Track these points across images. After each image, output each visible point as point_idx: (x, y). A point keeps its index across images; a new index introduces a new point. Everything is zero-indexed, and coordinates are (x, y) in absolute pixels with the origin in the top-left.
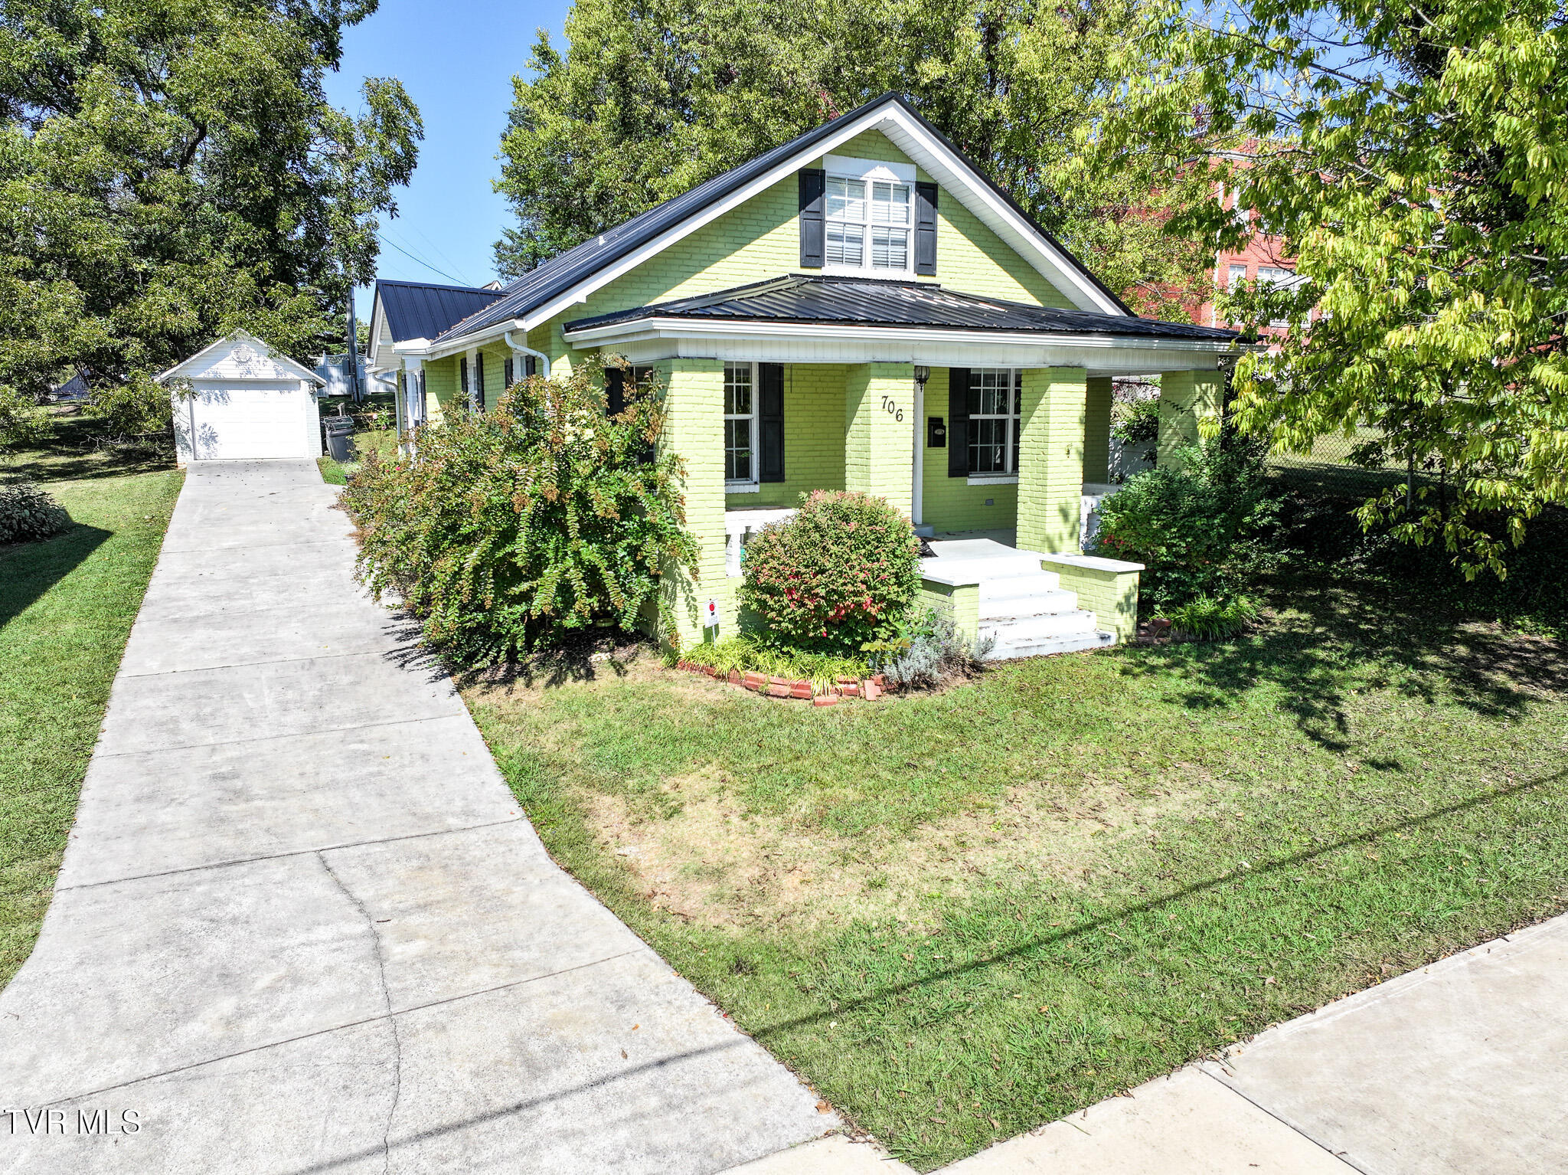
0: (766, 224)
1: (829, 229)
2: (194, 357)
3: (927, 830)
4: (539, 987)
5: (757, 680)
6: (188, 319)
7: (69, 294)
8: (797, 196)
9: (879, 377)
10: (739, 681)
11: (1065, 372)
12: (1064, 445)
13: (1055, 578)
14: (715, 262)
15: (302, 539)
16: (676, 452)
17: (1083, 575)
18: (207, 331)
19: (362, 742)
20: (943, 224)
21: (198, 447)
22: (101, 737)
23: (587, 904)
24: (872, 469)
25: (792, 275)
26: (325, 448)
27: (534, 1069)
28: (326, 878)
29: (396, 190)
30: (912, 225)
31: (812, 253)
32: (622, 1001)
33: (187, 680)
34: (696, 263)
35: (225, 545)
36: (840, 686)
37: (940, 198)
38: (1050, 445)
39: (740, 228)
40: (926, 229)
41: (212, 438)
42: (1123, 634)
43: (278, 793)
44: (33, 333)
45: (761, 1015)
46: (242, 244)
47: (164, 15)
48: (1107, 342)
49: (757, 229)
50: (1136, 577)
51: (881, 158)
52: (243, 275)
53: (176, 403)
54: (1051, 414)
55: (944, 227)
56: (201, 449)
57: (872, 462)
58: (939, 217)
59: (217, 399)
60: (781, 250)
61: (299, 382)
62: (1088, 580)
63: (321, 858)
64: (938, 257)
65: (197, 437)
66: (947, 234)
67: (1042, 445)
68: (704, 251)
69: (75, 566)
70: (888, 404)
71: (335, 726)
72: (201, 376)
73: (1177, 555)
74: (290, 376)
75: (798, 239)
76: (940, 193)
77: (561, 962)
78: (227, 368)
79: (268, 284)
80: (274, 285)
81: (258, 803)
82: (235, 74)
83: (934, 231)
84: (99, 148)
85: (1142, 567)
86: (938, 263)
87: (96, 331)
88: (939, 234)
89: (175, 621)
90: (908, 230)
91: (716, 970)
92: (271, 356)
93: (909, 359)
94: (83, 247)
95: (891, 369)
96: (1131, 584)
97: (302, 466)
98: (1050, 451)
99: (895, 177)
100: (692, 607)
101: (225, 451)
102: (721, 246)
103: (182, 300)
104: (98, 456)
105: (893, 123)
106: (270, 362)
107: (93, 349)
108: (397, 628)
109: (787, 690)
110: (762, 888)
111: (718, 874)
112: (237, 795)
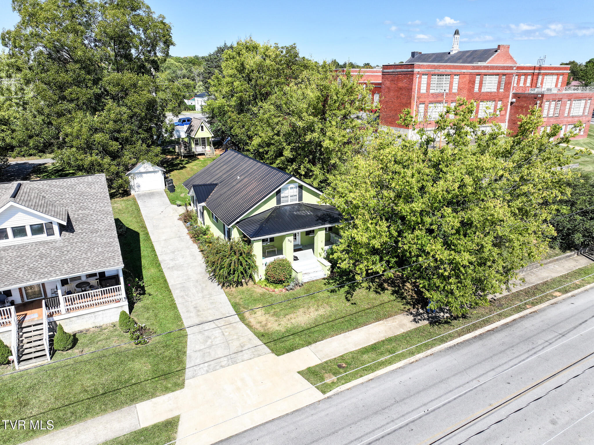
1: (282, 197)
2: (135, 168)
3: (287, 316)
4: (241, 338)
5: (267, 288)
8: (275, 195)
9: (287, 237)
10: (264, 288)
11: (321, 229)
12: (321, 241)
15: (178, 236)
19: (211, 300)
20: (304, 192)
21: (136, 189)
22: (175, 300)
23: (245, 327)
25: (274, 207)
26: (166, 187)
27: (242, 347)
30: (297, 193)
31: (279, 201)
32: (250, 340)
33: (180, 286)
34: (259, 208)
35: (164, 238)
36: (279, 290)
37: (302, 188)
38: (318, 241)
40: (301, 193)
41: (139, 186)
42: (328, 274)
43: (204, 310)
45: (265, 341)
49: (269, 200)
53: (130, 179)
54: (319, 236)
57: (287, 249)
59: (140, 177)
60: (272, 203)
61: (159, 171)
65: (136, 187)
66: (305, 194)
70: (289, 240)
71: (206, 297)
72: (137, 172)
74: (157, 170)
77: (243, 335)
78: (142, 169)
81: (202, 312)
88: (303, 194)
89: (169, 267)
91: (260, 336)
99: (294, 186)
100: (258, 275)
101: (142, 190)
105: (293, 180)
106: (152, 167)
109: (272, 290)
110: (266, 325)
111: (261, 323)
112: (198, 311)
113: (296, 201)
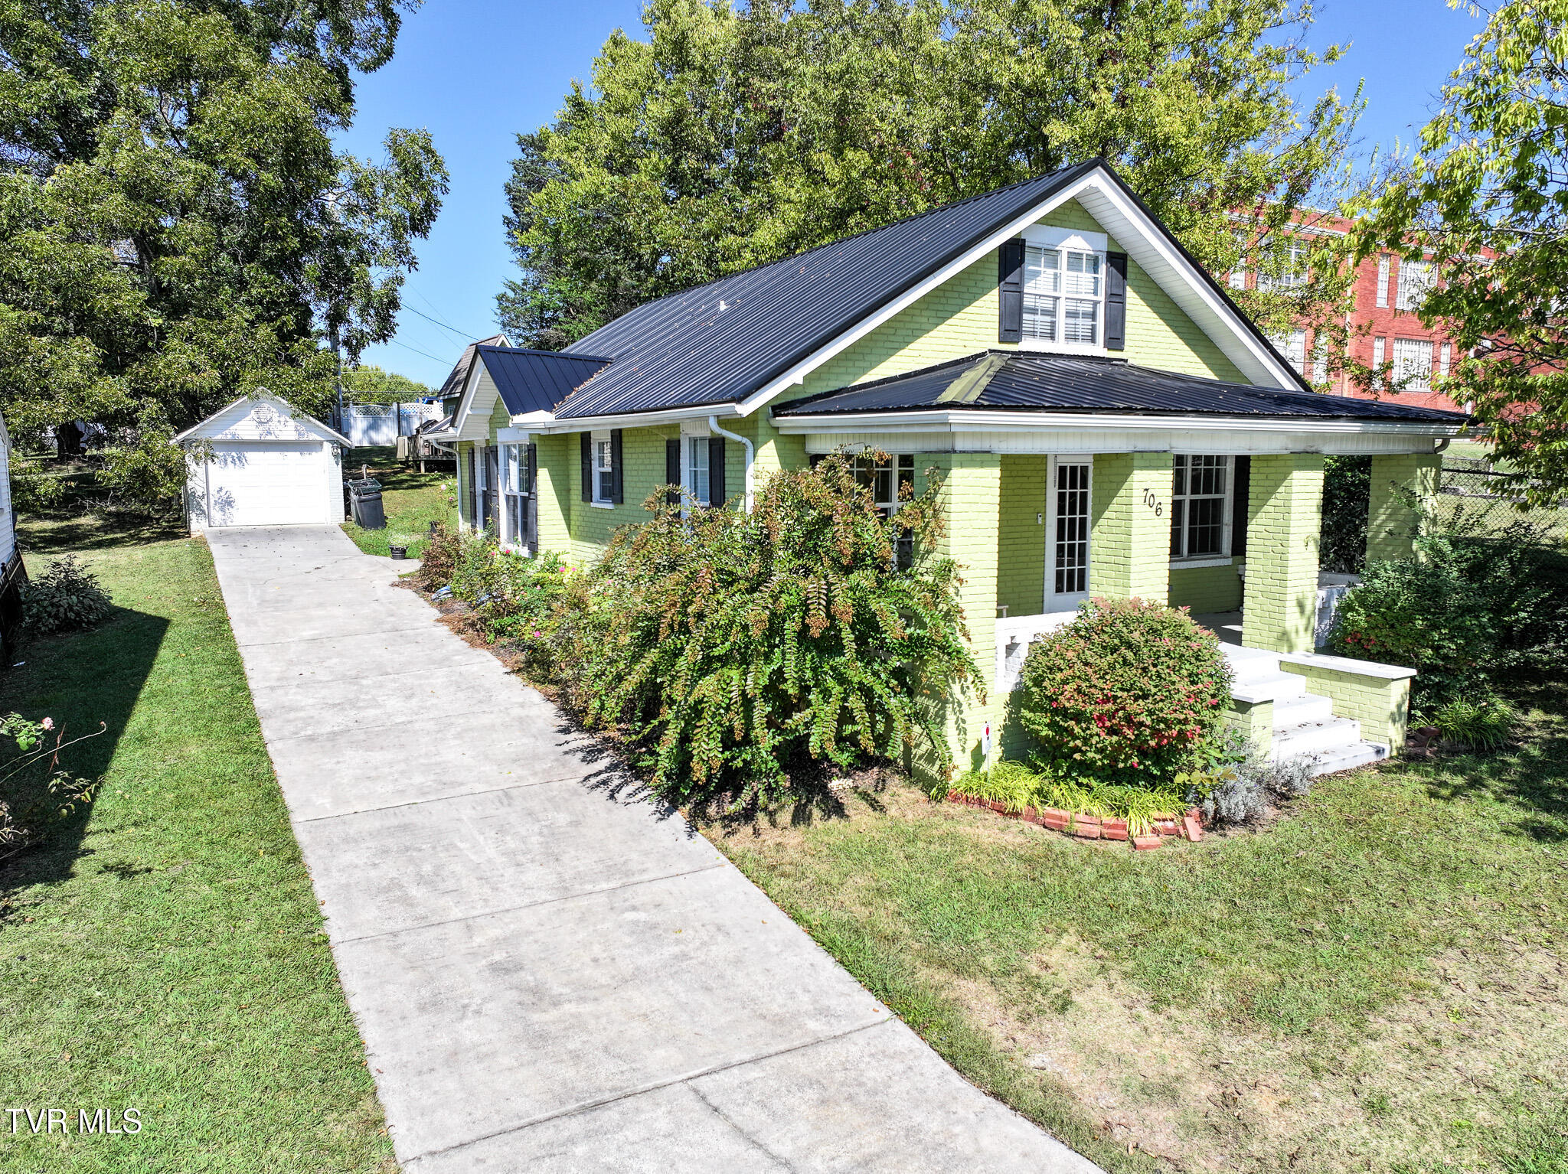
0: (966, 296)
1: (1028, 302)
2: (213, 418)
5: (1060, 818)
6: (210, 378)
7: (84, 351)
8: (996, 266)
9: (1142, 468)
10: (1034, 819)
11: (1305, 458)
12: (1304, 537)
13: (1300, 681)
14: (919, 337)
15: (388, 627)
16: (952, 558)
17: (1340, 679)
18: (228, 389)
19: (634, 908)
20: (1132, 297)
21: (213, 512)
22: (325, 911)
24: (1133, 569)
25: (991, 351)
26: (348, 512)
28: (720, 1126)
29: (415, 243)
30: (1101, 297)
31: (1011, 326)
33: (377, 824)
34: (900, 339)
35: (307, 634)
36: (1157, 824)
37: (1129, 269)
38: (1291, 537)
39: (943, 300)
40: (1116, 300)
41: (228, 502)
42: (1394, 745)
43: (585, 991)
44: (47, 394)
46: (263, 297)
47: (190, 59)
48: (1355, 427)
49: (959, 301)
50: (1407, 682)
51: (1077, 227)
52: (264, 331)
53: (193, 467)
54: (1293, 503)
55: (1133, 301)
56: (216, 515)
57: (1133, 561)
58: (1128, 288)
59: (233, 461)
60: (979, 324)
61: (321, 443)
62: (1348, 685)
63: (696, 1091)
64: (1127, 331)
65: (212, 502)
66: (1136, 308)
67: (1281, 536)
68: (908, 326)
69: (151, 666)
70: (1149, 499)
71: (589, 887)
72: (219, 437)
73: (1446, 658)
74: (314, 437)
75: (997, 312)
76: (1129, 263)
78: (246, 429)
79: (292, 339)
80: (297, 341)
81: (569, 1008)
82: (268, 121)
83: (1123, 303)
84: (120, 197)
85: (1413, 672)
86: (1126, 337)
87: (112, 390)
88: (1128, 306)
89: (311, 739)
90: (1095, 304)
92: (294, 417)
93: (1167, 448)
94: (103, 302)
95: (1151, 459)
96: (1402, 691)
97: (324, 533)
98: (1291, 544)
99: (1088, 247)
100: (962, 731)
101: (242, 517)
102: (924, 320)
103: (201, 359)
104: (87, 521)
105: (1097, 190)
106: (292, 423)
107: (112, 409)
108: (573, 745)
109: (1096, 830)
112: (537, 996)
113: (1093, 340)
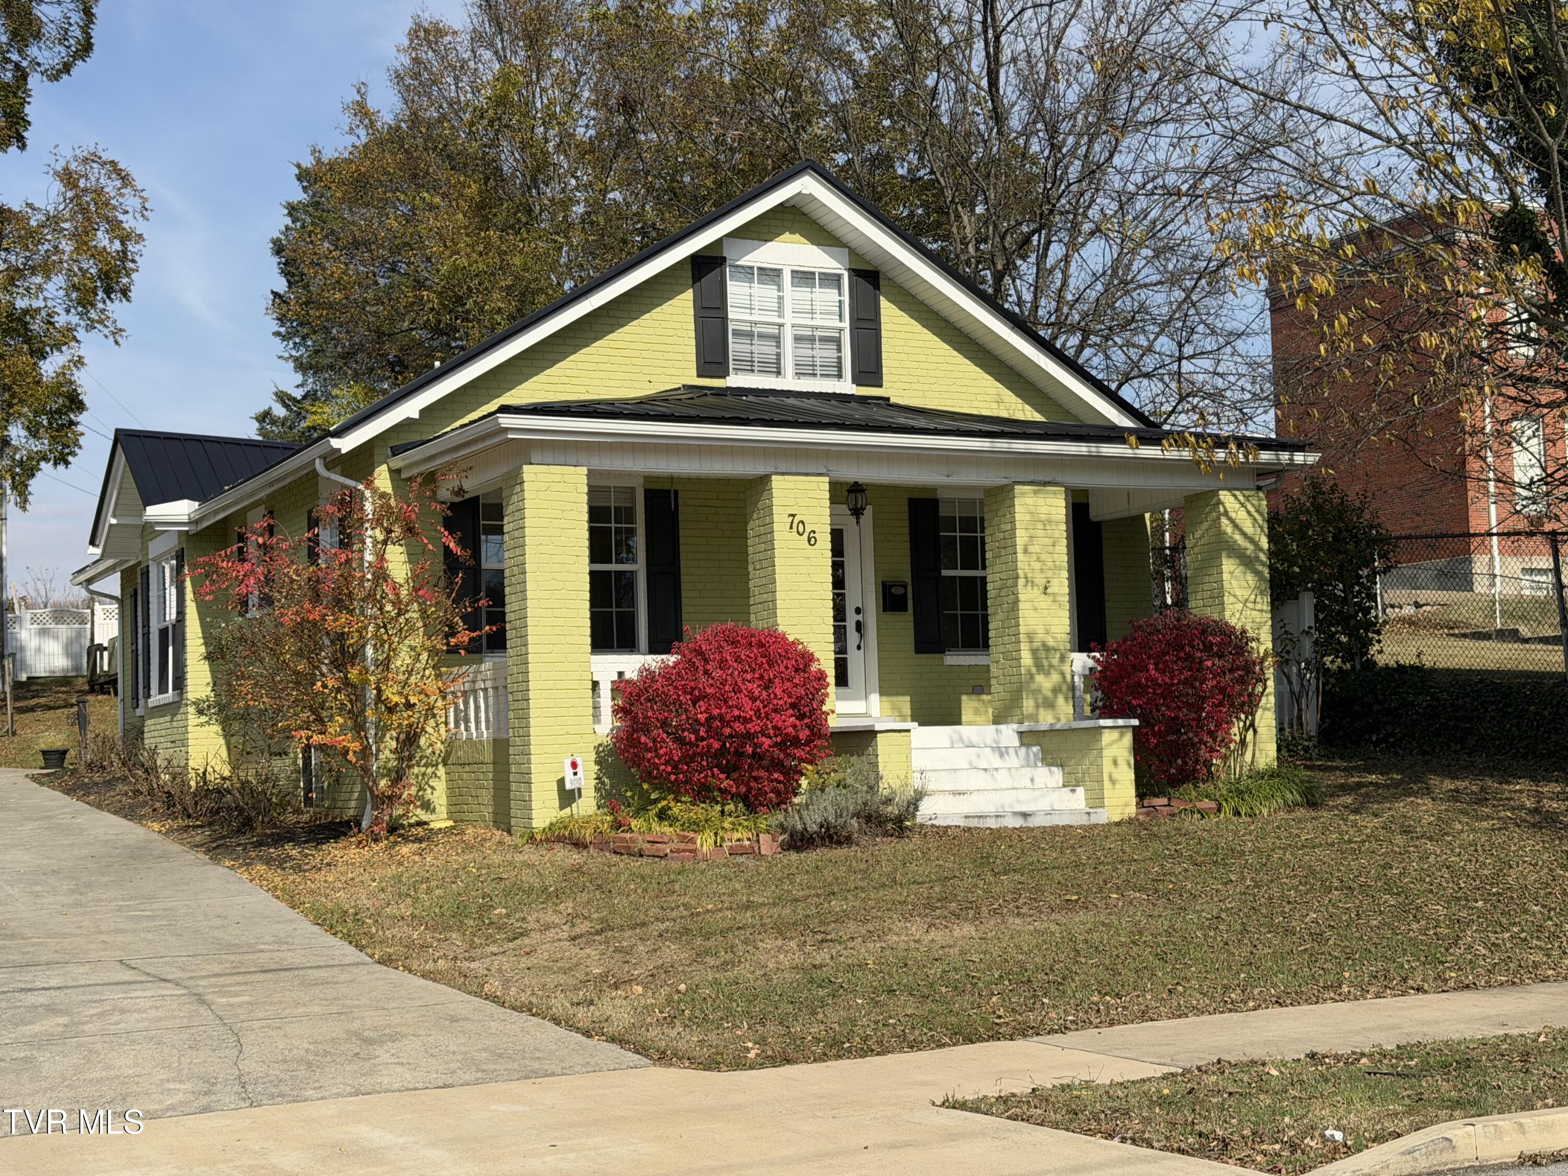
0: (649, 324)
14: (585, 370)
25: (686, 387)
30: (846, 324)
31: (712, 359)
36: (731, 844)
37: (885, 290)
39: (616, 328)
42: (1118, 813)
49: (639, 330)
50: (1130, 732)
57: (779, 596)
60: (669, 356)
64: (885, 358)
67: (1011, 582)
68: (570, 357)
70: (797, 525)
75: (693, 342)
76: (883, 279)
83: (877, 330)
85: (1135, 722)
86: (885, 370)
88: (884, 333)
90: (841, 330)
93: (822, 470)
99: (819, 264)
102: (592, 351)
105: (812, 198)
113: (840, 376)
